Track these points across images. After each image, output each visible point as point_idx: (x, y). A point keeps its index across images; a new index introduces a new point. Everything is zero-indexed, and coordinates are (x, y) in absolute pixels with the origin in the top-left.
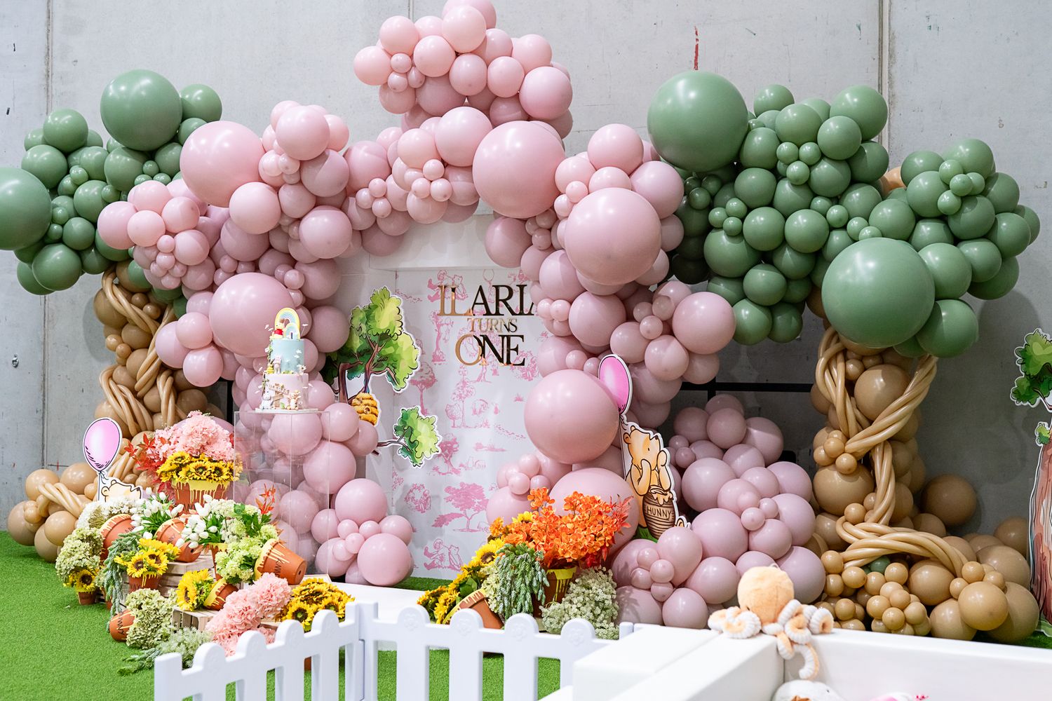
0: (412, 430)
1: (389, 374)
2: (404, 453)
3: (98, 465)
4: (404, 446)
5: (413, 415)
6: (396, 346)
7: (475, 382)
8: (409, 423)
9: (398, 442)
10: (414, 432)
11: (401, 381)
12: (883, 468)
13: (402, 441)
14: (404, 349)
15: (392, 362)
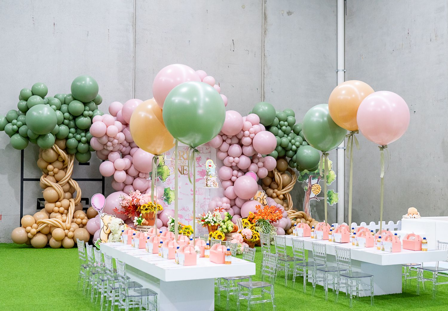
0: (168, 194)
1: (160, 177)
2: (165, 201)
3: (98, 209)
4: (165, 199)
5: (168, 190)
6: (162, 169)
7: (173, 179)
8: (167, 192)
9: (163, 198)
10: (169, 195)
11: (164, 179)
12: (290, 198)
13: (164, 197)
14: (165, 170)
15: (161, 174)
